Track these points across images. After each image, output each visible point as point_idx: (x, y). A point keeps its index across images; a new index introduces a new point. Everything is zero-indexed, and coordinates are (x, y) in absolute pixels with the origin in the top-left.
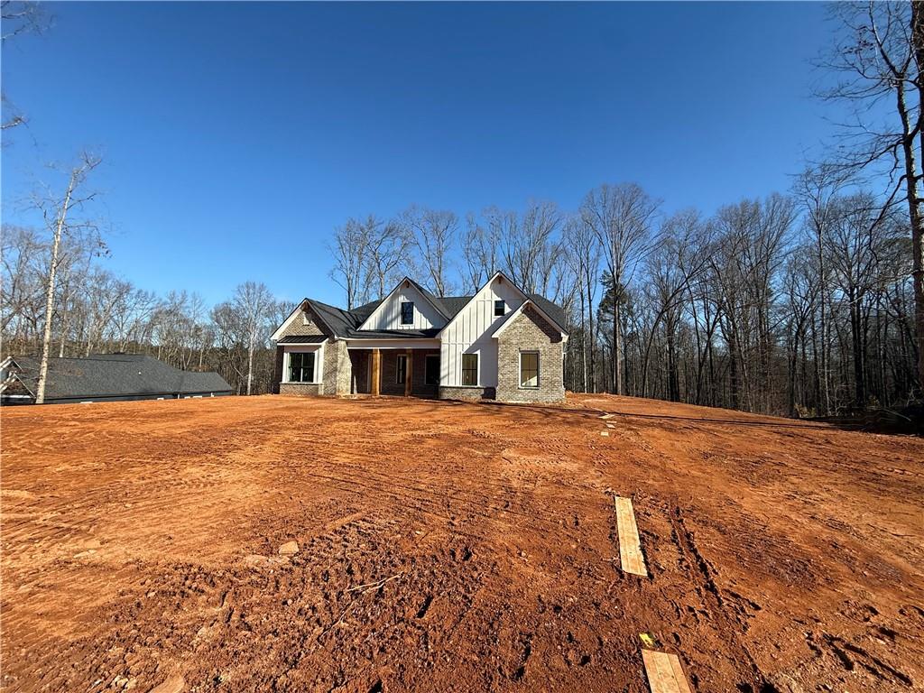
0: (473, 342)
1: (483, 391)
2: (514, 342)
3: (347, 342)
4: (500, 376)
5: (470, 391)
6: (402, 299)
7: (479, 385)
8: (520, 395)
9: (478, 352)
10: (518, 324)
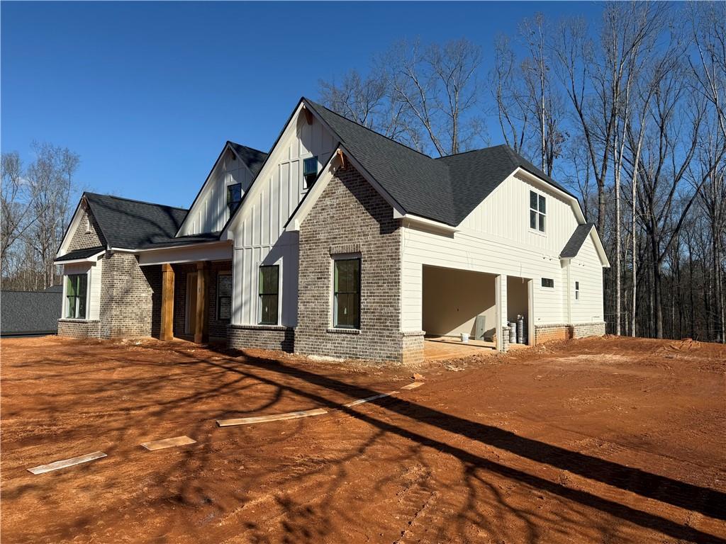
0: (273, 243)
1: (283, 334)
2: (322, 236)
3: (138, 256)
4: (301, 307)
5: (266, 334)
6: (230, 180)
7: (280, 325)
8: (329, 346)
9: (280, 262)
10: (328, 201)
